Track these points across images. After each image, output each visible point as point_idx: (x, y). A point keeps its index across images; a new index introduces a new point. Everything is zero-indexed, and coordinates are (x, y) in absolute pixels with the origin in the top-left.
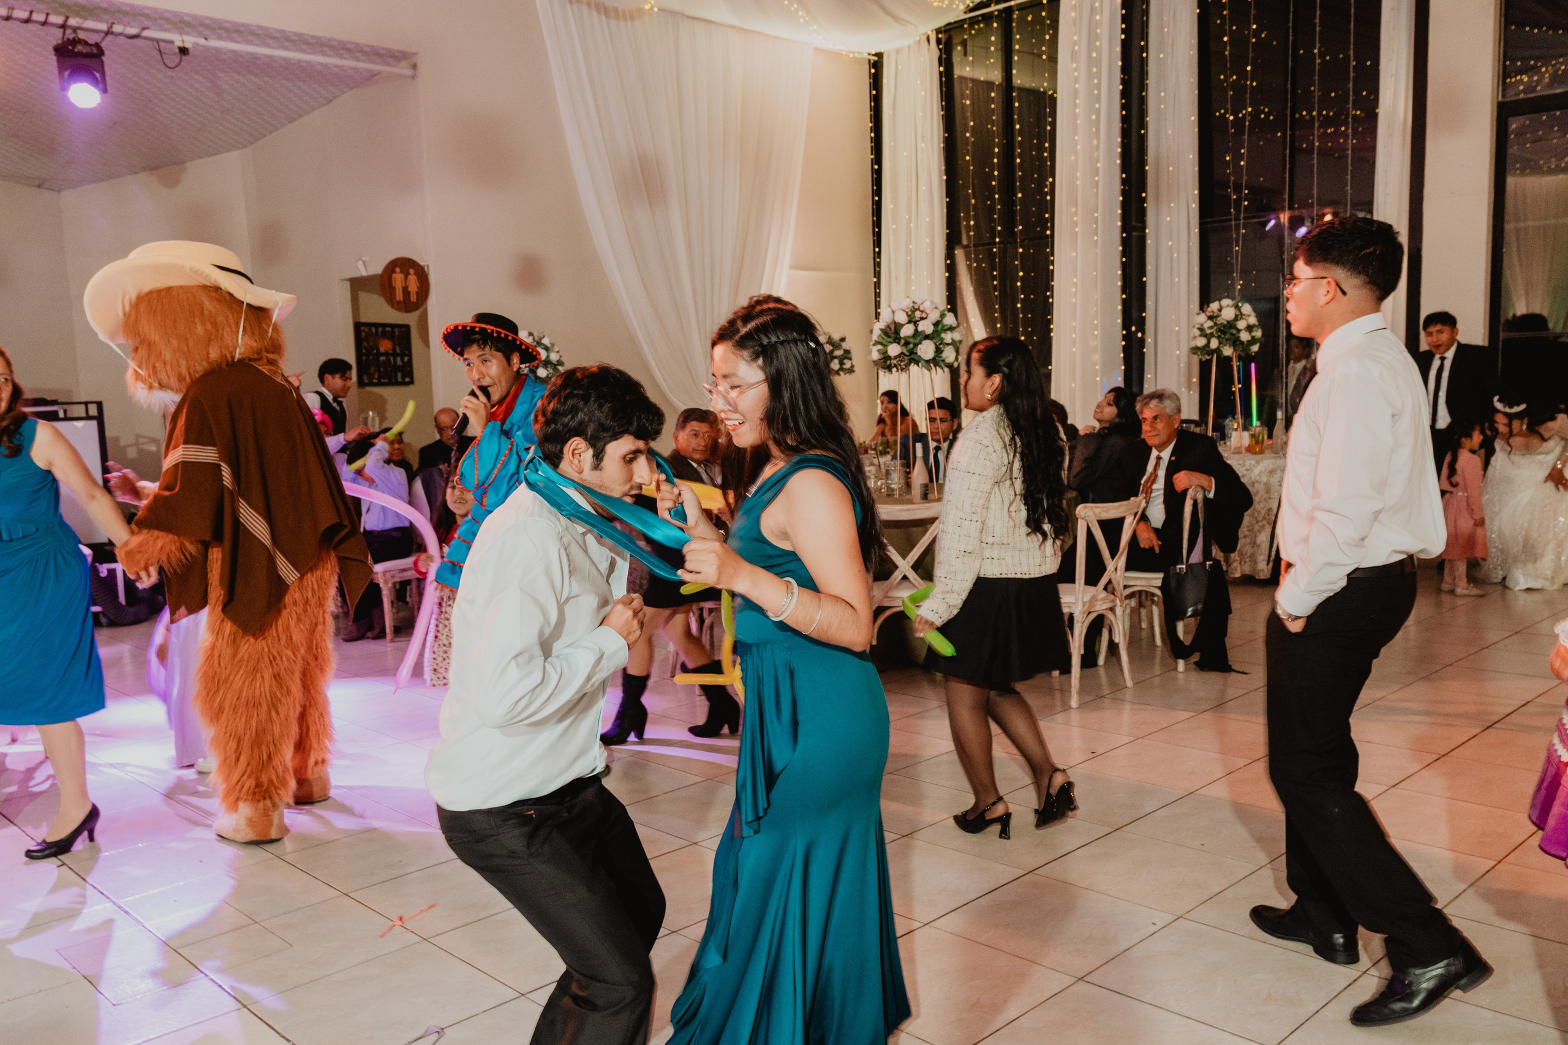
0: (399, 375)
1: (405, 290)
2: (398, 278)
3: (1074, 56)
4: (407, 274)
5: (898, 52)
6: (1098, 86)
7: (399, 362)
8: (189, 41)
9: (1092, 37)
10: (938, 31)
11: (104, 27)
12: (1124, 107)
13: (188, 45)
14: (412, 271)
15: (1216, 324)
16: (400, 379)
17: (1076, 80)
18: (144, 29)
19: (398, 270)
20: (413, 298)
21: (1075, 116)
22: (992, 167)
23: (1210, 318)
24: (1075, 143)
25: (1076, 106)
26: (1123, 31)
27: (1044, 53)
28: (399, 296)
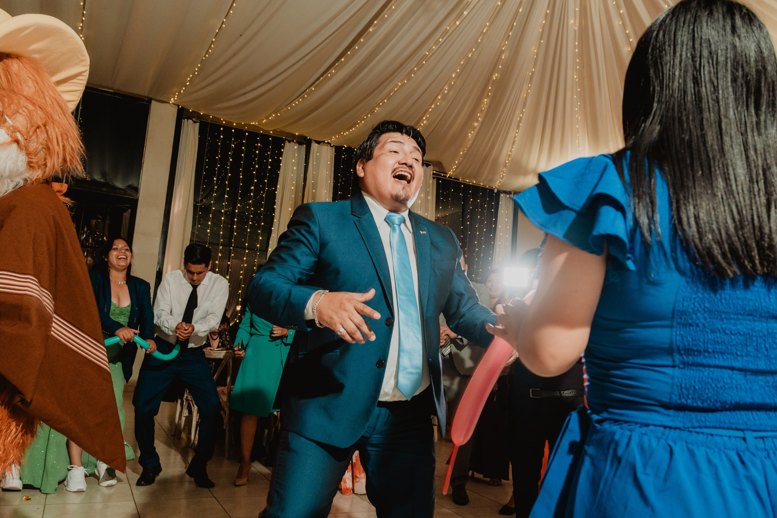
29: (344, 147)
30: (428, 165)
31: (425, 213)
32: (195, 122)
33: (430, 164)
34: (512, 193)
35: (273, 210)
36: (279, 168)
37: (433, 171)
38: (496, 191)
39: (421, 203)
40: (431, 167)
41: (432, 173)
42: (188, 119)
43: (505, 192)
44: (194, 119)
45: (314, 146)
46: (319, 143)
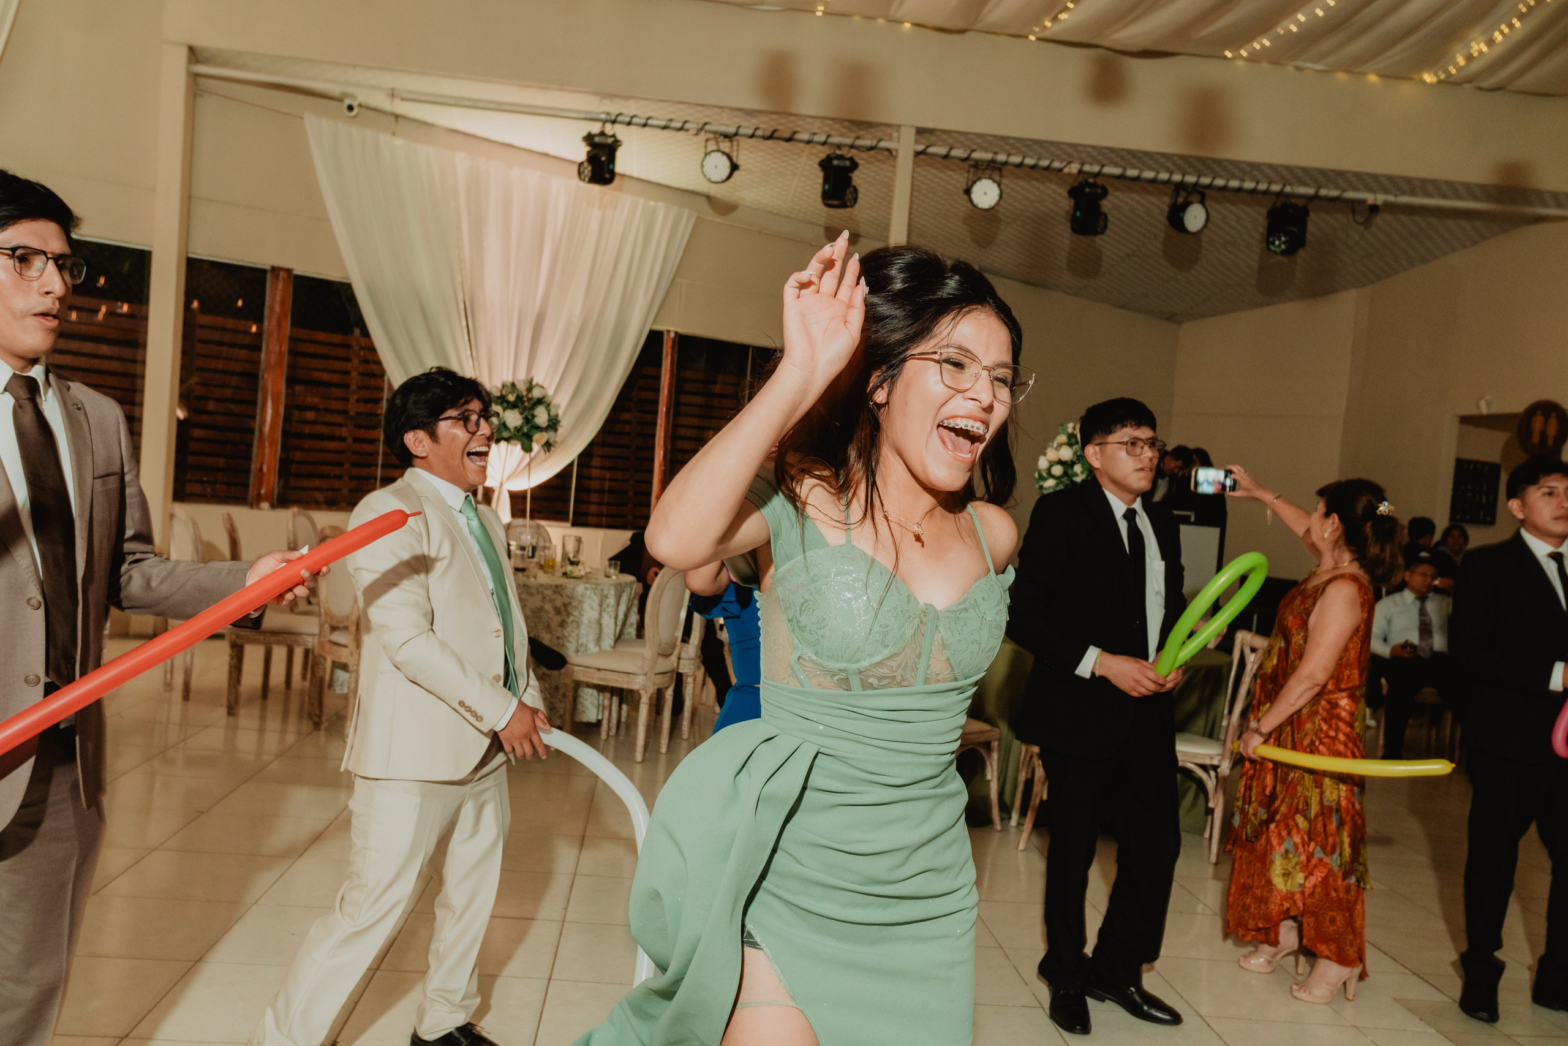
0: (1482, 513)
1: (1543, 434)
2: (1538, 422)
4: (1547, 418)
7: (1484, 499)
8: (1380, 198)
11: (1311, 191)
13: (1379, 203)
14: (1553, 415)
16: (1481, 517)
18: (1344, 191)
19: (1539, 413)
20: (1550, 442)
28: (1536, 438)
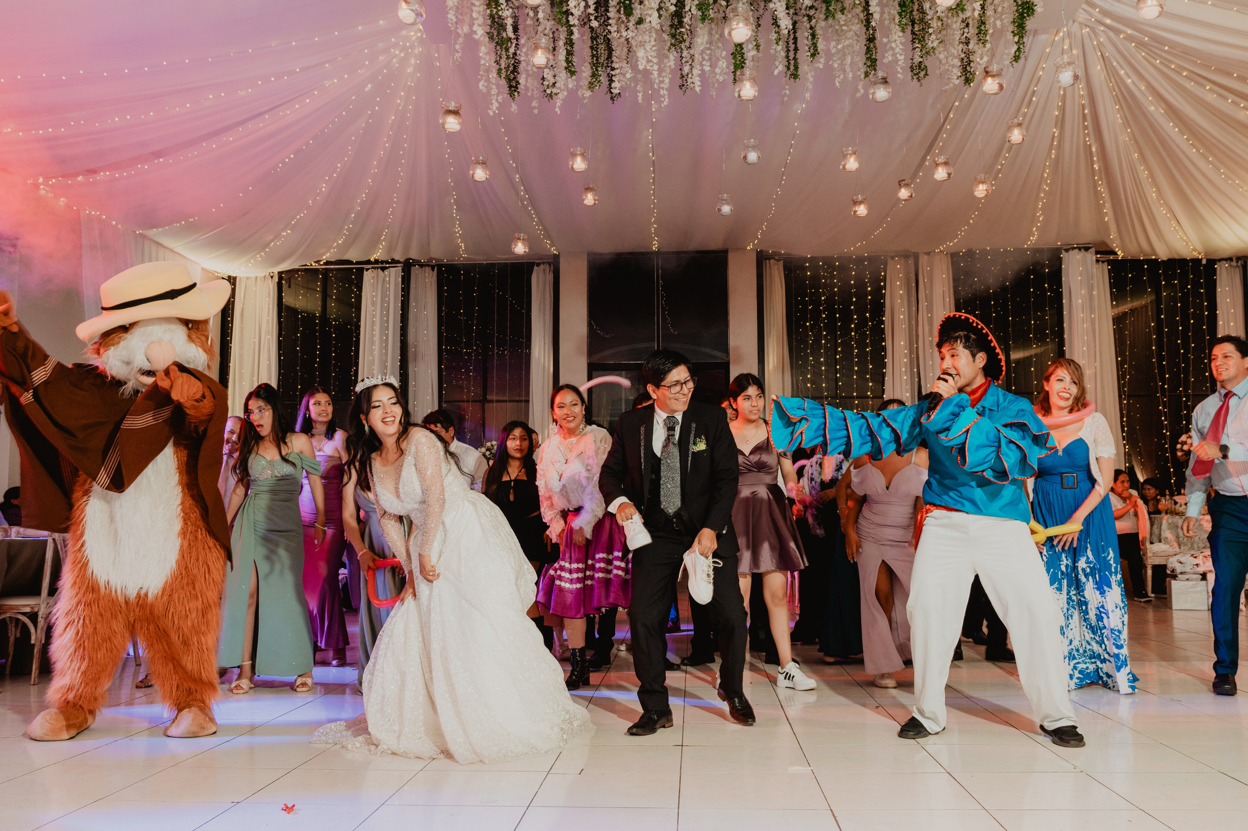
3: (374, 304)
5: (247, 278)
6: (387, 321)
9: (384, 295)
10: (280, 273)
12: (402, 335)
15: (491, 453)
17: (374, 316)
21: (373, 336)
22: (315, 356)
23: (487, 450)
24: (373, 350)
25: (373, 330)
26: (402, 296)
27: (353, 298)
29: (962, 252)
30: (1087, 249)
31: (1091, 315)
32: (778, 261)
33: (1090, 246)
34: (1234, 259)
35: (884, 349)
36: (883, 296)
37: (1097, 253)
38: (1204, 262)
39: (1083, 302)
40: (1093, 250)
41: (1094, 258)
42: (769, 259)
43: (1220, 260)
44: (777, 258)
45: (923, 260)
46: (928, 254)
